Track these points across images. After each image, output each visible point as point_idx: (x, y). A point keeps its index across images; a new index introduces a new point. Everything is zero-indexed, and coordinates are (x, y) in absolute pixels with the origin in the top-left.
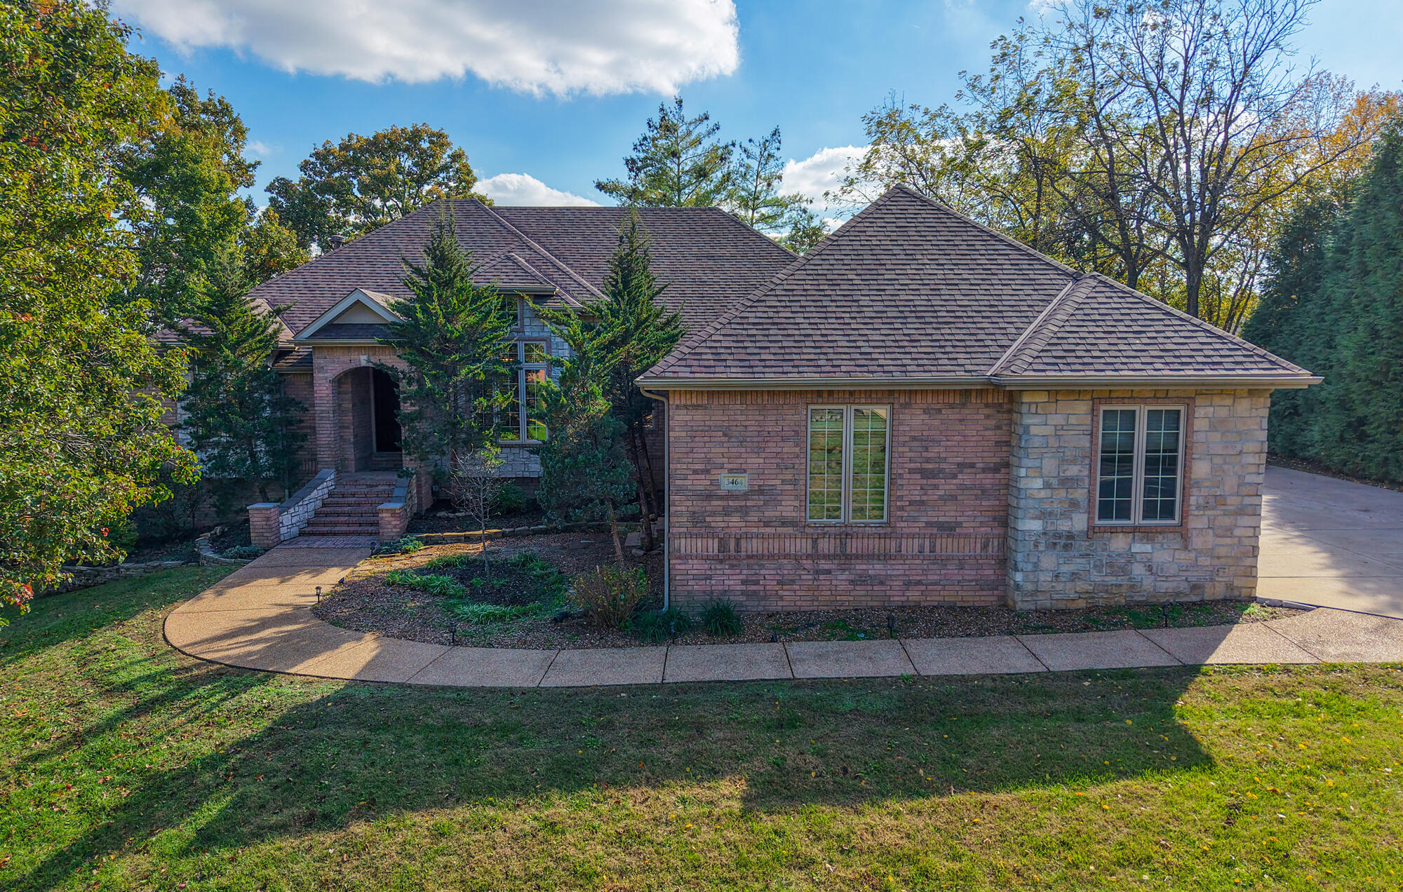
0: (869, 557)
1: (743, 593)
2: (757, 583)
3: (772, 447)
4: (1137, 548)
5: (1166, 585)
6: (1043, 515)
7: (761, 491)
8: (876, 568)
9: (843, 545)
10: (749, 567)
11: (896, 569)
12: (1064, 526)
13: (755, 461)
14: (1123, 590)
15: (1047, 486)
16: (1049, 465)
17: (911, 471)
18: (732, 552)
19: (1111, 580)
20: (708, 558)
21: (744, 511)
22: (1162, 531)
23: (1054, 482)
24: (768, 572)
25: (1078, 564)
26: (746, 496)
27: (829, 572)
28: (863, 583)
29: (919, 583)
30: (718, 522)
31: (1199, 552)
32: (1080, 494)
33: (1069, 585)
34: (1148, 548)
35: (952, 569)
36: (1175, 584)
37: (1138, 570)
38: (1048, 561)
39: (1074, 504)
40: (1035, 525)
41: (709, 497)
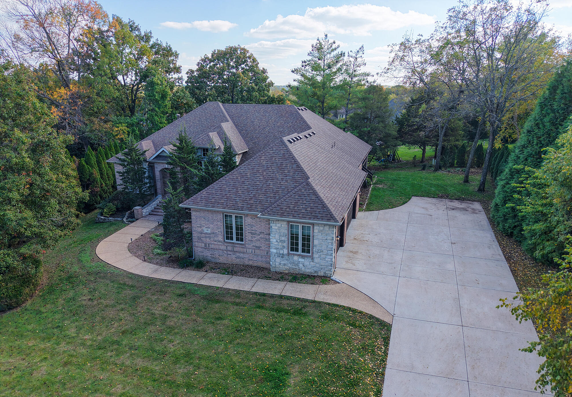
0: (240, 252)
1: (211, 257)
2: (214, 255)
3: (215, 223)
4: (300, 260)
5: (308, 270)
6: (276, 249)
7: (213, 233)
8: (242, 255)
9: (233, 249)
10: (212, 251)
11: (246, 256)
12: (281, 252)
13: (212, 226)
14: (297, 270)
15: (277, 241)
16: (277, 236)
17: (249, 232)
18: (208, 247)
19: (294, 267)
20: (202, 248)
21: (210, 238)
22: (307, 257)
23: (279, 241)
24: (216, 252)
25: (285, 262)
26: (210, 234)
27: (230, 255)
28: (238, 258)
29: (252, 260)
30: (204, 239)
31: (317, 263)
32: (285, 244)
33: (283, 267)
34: (303, 260)
35: (260, 258)
36: (310, 270)
37: (301, 265)
38: (278, 260)
39: (284, 247)
40: (275, 251)
41: (202, 233)
